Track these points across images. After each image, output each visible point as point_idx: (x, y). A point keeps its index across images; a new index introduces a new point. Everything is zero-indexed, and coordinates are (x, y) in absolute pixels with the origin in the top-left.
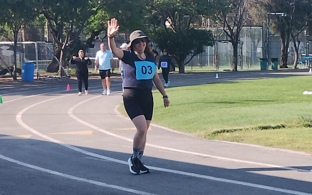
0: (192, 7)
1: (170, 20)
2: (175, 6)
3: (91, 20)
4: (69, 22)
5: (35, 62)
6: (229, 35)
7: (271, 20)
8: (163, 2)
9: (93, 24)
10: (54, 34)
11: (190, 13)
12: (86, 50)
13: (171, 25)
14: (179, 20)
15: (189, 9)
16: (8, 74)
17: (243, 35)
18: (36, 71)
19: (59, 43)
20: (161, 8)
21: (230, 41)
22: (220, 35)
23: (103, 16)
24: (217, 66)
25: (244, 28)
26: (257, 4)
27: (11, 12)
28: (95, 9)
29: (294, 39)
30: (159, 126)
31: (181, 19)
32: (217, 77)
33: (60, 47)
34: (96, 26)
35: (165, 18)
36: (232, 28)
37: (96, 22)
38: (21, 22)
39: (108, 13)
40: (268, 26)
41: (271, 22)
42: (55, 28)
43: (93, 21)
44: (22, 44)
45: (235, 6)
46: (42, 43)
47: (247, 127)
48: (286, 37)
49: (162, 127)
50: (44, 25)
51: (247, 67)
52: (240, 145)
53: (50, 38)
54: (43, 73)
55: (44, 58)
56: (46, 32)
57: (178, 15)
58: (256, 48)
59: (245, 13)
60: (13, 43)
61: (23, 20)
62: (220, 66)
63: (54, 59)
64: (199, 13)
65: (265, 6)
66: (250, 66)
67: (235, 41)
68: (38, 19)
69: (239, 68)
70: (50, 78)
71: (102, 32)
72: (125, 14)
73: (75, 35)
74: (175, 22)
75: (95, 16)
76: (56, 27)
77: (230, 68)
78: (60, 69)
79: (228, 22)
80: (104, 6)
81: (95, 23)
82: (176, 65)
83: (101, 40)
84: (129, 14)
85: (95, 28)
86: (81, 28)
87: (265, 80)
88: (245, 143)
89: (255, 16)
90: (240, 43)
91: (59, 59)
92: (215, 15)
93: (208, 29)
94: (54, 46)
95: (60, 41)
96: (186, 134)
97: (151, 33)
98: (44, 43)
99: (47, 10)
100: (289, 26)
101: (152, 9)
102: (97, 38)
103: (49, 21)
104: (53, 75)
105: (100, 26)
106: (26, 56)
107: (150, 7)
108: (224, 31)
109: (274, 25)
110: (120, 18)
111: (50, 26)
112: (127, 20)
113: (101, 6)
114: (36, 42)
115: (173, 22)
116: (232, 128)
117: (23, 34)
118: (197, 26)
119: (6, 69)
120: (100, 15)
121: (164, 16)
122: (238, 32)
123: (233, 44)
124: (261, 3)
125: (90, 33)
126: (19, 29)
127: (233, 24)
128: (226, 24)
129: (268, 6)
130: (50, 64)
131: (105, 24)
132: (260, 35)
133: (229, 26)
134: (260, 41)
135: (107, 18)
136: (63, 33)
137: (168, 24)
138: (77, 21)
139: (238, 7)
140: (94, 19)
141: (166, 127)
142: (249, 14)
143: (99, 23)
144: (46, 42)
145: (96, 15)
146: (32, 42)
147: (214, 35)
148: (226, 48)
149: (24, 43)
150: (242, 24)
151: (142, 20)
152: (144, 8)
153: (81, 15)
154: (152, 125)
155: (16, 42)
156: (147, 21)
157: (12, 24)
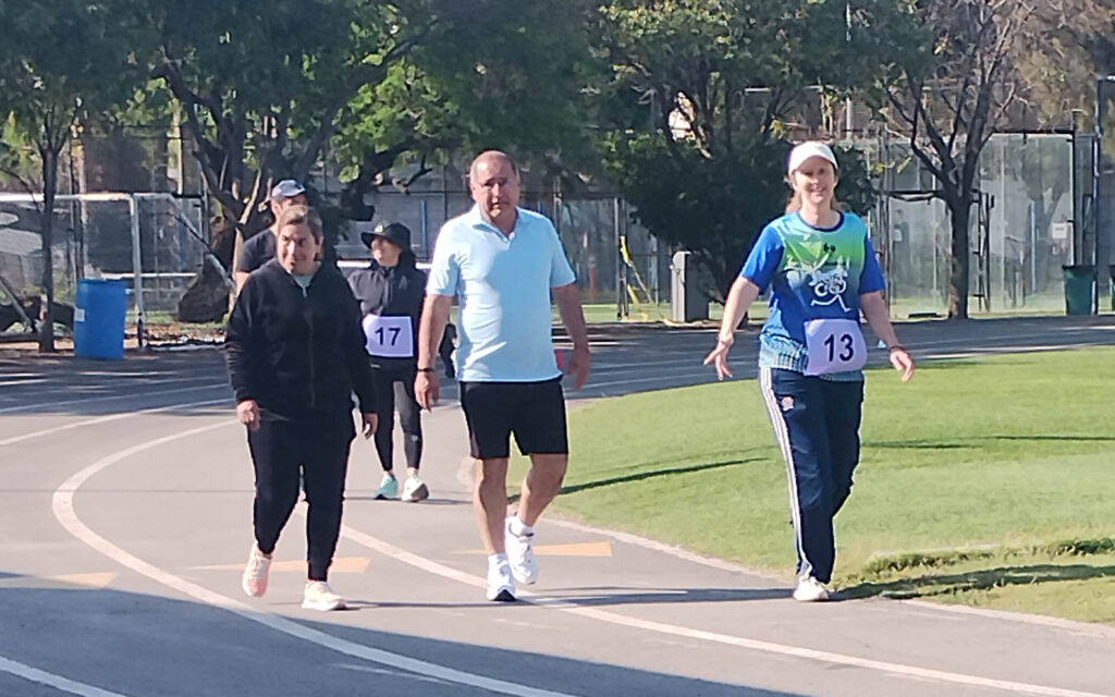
0: (780, 52)
1: (687, 105)
2: (708, 47)
3: (361, 106)
4: (272, 114)
5: (131, 279)
6: (933, 170)
7: (1110, 103)
8: (660, 32)
9: (368, 120)
10: (208, 161)
11: (772, 75)
12: (341, 228)
13: (693, 128)
14: (727, 107)
15: (769, 62)
16: (17, 328)
17: (994, 170)
18: (133, 315)
19: (227, 201)
20: (649, 55)
21: (936, 194)
22: (894, 169)
23: (409, 87)
25: (998, 140)
26: (1055, 41)
27: (31, 71)
28: (375, 59)
30: (642, 541)
31: (732, 102)
33: (233, 218)
34: (382, 129)
35: (668, 98)
36: (946, 140)
37: (382, 113)
38: (71, 112)
39: (430, 74)
40: (1097, 128)
41: (1110, 112)
42: (211, 137)
43: (367, 110)
44: (74, 201)
45: (959, 45)
46: (158, 201)
47: (1014, 545)
49: (658, 546)
50: (163, 123)
51: (1010, 301)
52: (984, 618)
53: (189, 179)
54: (163, 325)
55: (167, 262)
56: (175, 156)
57: (723, 82)
58: (1048, 224)
59: (1001, 77)
60: (39, 197)
61: (79, 102)
62: (895, 297)
63: (209, 270)
64: (811, 75)
65: (1088, 45)
66: (1019, 300)
67: (959, 192)
68: (139, 97)
69: (974, 309)
70: (192, 347)
71: (407, 154)
72: (503, 79)
73: (296, 166)
74: (709, 114)
75: (379, 89)
76: (215, 131)
77: (941, 308)
79: (928, 112)
80: (416, 47)
81: (378, 117)
82: (712, 293)
83: (404, 190)
84: (518, 80)
85: (376, 136)
86: (318, 139)
87: (1082, 353)
88: (1004, 609)
89: (1044, 89)
90: (980, 202)
91: (227, 265)
92: (878, 84)
93: (848, 142)
94: (208, 214)
95: (230, 189)
96: (757, 573)
97: (612, 161)
98: (168, 200)
99: (179, 62)
101: (612, 60)
102: (387, 182)
103: (188, 110)
104: (205, 333)
105: (395, 130)
106: (90, 255)
107: (606, 53)
108: (911, 152)
110: (481, 96)
111: (191, 128)
112: (507, 106)
113: (402, 48)
114: (131, 193)
115: (701, 115)
116: (948, 549)
117: (80, 164)
118: (798, 129)
119: (11, 306)
120: (397, 83)
121: (661, 91)
122: (972, 157)
123: (950, 205)
124: (1070, 36)
125: (355, 159)
126: (64, 141)
127: (952, 121)
128: (920, 120)
129: (1099, 47)
130: (190, 285)
131: (420, 123)
132: (1062, 169)
133: (931, 131)
134: (1064, 195)
135: (430, 98)
136: (244, 160)
137: (678, 124)
138: (302, 106)
139: (970, 50)
140: (374, 100)
141: (673, 545)
142: (1016, 82)
143: (394, 114)
144: (176, 195)
145: (381, 83)
146: (116, 196)
147: (869, 168)
148: (923, 226)
149: (84, 197)
150: (990, 124)
151: (572, 107)
152: (581, 57)
153: (317, 83)
154: (613, 538)
155: (49, 193)
156: (593, 112)
157: (33, 120)
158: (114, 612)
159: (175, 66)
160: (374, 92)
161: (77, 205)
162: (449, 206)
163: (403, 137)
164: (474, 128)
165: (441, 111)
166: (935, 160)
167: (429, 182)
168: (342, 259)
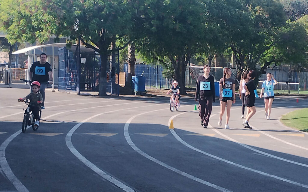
3: (265, 54)
4: (249, 54)
9: (266, 56)
10: (237, 62)
12: (260, 75)
19: (240, 70)
23: (274, 51)
27: (208, 45)
28: (268, 46)
33: (241, 72)
38: (214, 53)
39: (278, 48)
42: (238, 58)
43: (266, 54)
50: (230, 55)
53: (234, 65)
56: (232, 61)
61: (216, 51)
68: (226, 50)
71: (273, 63)
72: (291, 50)
73: (253, 64)
75: (269, 51)
76: (239, 57)
80: (276, 44)
81: (268, 56)
83: (272, 69)
84: (294, 50)
85: (267, 59)
86: (257, 60)
94: (237, 72)
95: (241, 67)
99: (234, 45)
102: (269, 67)
103: (235, 53)
106: (216, 78)
110: (287, 53)
111: (235, 56)
112: (291, 55)
113: (273, 44)
114: (223, 67)
117: (215, 62)
120: (272, 50)
125: (263, 63)
126: (213, 58)
131: (275, 57)
135: (277, 53)
136: (244, 62)
138: (255, 53)
140: (268, 53)
143: (271, 56)
145: (269, 49)
146: (221, 68)
149: (215, 68)
151: (304, 55)
152: (306, 46)
153: (258, 49)
157: (208, 54)
158: (214, 141)
159: (233, 45)
160: (268, 51)
161: (214, 69)
162: (280, 72)
163: (272, 59)
164: (285, 59)
165: (279, 55)
167: (276, 68)
168: (259, 81)
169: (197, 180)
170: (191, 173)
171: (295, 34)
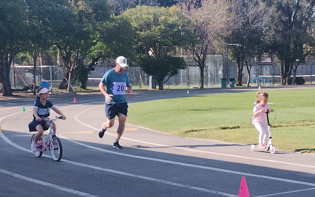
0: (169, 40)
1: (152, 49)
2: (156, 39)
4: (75, 51)
5: (50, 82)
6: (197, 61)
7: (229, 49)
8: (147, 36)
9: (93, 52)
10: (64, 60)
11: (167, 44)
12: (89, 72)
13: (153, 54)
14: (159, 50)
15: (167, 41)
16: (29, 90)
17: (208, 61)
18: (50, 88)
19: (68, 67)
20: (145, 40)
21: (198, 65)
22: (190, 61)
23: (101, 46)
24: (188, 84)
25: (209, 56)
26: (219, 38)
27: (32, 43)
28: (95, 41)
29: (247, 64)
30: (144, 128)
31: (160, 48)
32: (188, 92)
33: (69, 70)
34: (96, 54)
35: (148, 48)
36: (199, 56)
37: (96, 51)
38: (39, 51)
39: (105, 44)
40: (227, 54)
41: (229, 51)
42: (65, 55)
43: (93, 50)
45: (201, 38)
46: (55, 67)
47: (211, 128)
48: (241, 62)
49: (146, 128)
50: (56, 53)
51: (211, 85)
52: (205, 141)
53: (61, 63)
54: (56, 90)
55: (57, 79)
56: (58, 60)
57: (158, 45)
58: (218, 71)
59: (209, 44)
60: (33, 67)
61: (40, 49)
62: (190, 84)
63: (64, 79)
64: (175, 44)
65: (225, 38)
66: (213, 85)
67: (202, 65)
68: (51, 48)
69: (205, 86)
70: (61, 94)
71: (101, 59)
72: (118, 45)
73: (80, 61)
74: (156, 51)
75: (95, 46)
76: (65, 54)
77: (199, 86)
78: (69, 86)
79: (196, 51)
80: (102, 39)
82: (157, 84)
83: (100, 65)
84: (121, 45)
85: (95, 55)
86: (84, 56)
87: (225, 94)
88: (209, 139)
89: (217, 46)
90: (206, 67)
91: (68, 79)
92: (187, 45)
93: (181, 56)
94: (64, 69)
95: (68, 65)
96: (164, 133)
97: (138, 60)
98: (57, 67)
100: (243, 54)
101: (138, 41)
102: (97, 63)
103: (60, 50)
104: (64, 91)
105: (99, 54)
106: (43, 77)
107: (137, 40)
108: (193, 58)
109: (231, 53)
110: (114, 48)
111: (61, 54)
113: (100, 39)
114: (50, 66)
115: (154, 51)
116: (199, 129)
117: (41, 61)
118: (172, 54)
119: (28, 87)
120: (99, 45)
121: (147, 47)
122: (204, 59)
123: (200, 68)
124: (222, 37)
125: (91, 59)
126: (38, 56)
127: (200, 52)
128: (194, 52)
129: (227, 39)
130: (61, 82)
131: (103, 53)
132: (221, 61)
133: (197, 54)
134: (221, 66)
135: (105, 48)
136: (71, 60)
137: (150, 53)
138: (81, 50)
139: (204, 39)
140: (94, 49)
141: (149, 128)
142: (212, 45)
143: (98, 52)
144: (58, 66)
145: (96, 45)
146: (47, 66)
147: (185, 61)
148: (195, 71)
149: (42, 66)
150: (207, 53)
151: (131, 50)
152: (133, 41)
153: (84, 45)
154: (138, 127)
155: (35, 66)
156: (135, 51)
157: (32, 52)
159: (58, 42)
161: (40, 68)
162: (109, 68)
163: (100, 55)
164: (113, 54)
165: (107, 50)
166: (197, 59)
167: (104, 64)
168: (88, 78)
169: (31, 180)
170: (24, 174)
171: (121, 29)
